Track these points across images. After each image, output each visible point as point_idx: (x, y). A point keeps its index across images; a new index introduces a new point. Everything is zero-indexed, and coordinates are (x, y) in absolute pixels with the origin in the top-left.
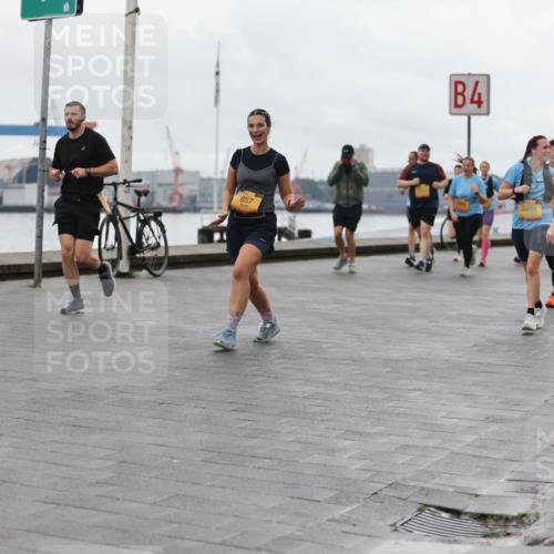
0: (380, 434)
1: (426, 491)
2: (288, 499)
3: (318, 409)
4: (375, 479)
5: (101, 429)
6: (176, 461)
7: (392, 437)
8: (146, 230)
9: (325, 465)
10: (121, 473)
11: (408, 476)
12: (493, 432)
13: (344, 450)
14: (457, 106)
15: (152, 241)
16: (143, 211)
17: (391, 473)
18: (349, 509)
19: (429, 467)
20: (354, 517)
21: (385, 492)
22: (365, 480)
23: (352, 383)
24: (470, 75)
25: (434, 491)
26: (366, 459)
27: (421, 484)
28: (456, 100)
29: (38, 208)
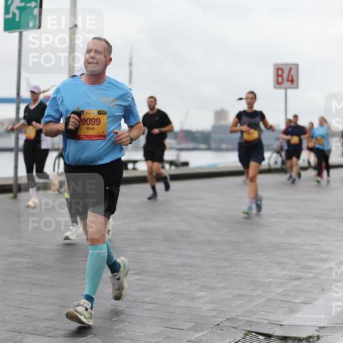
0: (224, 288)
1: (250, 323)
2: (163, 328)
3: (186, 273)
4: (219, 316)
7: (229, 290)
9: (188, 307)
11: (239, 313)
12: (295, 285)
13: (200, 298)
14: (278, 83)
17: (228, 312)
18: (201, 334)
19: (253, 307)
21: (224, 323)
22: (212, 317)
23: (208, 256)
24: (286, 64)
25: (255, 322)
26: (213, 303)
27: (247, 319)
28: (277, 80)
29: (15, 150)
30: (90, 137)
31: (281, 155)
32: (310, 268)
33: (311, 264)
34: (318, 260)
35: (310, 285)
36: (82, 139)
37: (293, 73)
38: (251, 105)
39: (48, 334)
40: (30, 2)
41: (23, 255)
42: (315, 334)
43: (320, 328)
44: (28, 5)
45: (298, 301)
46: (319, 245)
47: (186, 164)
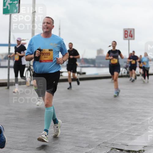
1: (113, 144)
2: (75, 147)
3: (84, 122)
5: (24, 128)
7: (104, 130)
9: (85, 137)
11: (109, 140)
12: (133, 128)
13: (91, 133)
17: (104, 139)
19: (114, 137)
21: (102, 144)
22: (96, 141)
23: (94, 114)
24: (129, 29)
25: (115, 144)
26: (97, 136)
27: (112, 142)
28: (125, 36)
29: (8, 67)
30: (46, 61)
31: (127, 69)
32: (140, 120)
33: (140, 118)
34: (143, 116)
35: (140, 127)
36: (42, 62)
37: (132, 33)
38: (114, 47)
39: (24, 149)
40: (15, 1)
41: (12, 114)
42: (142, 149)
43: (145, 146)
44: (14, 2)
45: (135, 135)
46: (144, 109)
47: (84, 73)
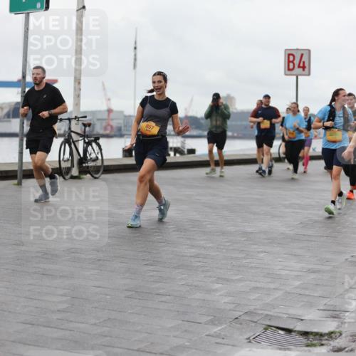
0: (240, 280)
1: (269, 317)
2: (180, 322)
3: (199, 264)
4: (237, 309)
5: (61, 276)
6: (108, 297)
7: (247, 282)
8: (90, 148)
9: (204, 300)
10: (73, 305)
11: (258, 307)
12: (313, 279)
13: (216, 290)
14: (289, 69)
15: (93, 156)
16: (88, 137)
17: (247, 305)
18: (219, 328)
19: (271, 301)
20: (222, 333)
21: (243, 317)
22: (230, 310)
23: (222, 247)
24: (297, 50)
25: (274, 316)
26: (230, 296)
27: (266, 312)
28: (289, 66)
29: (20, 135)
37: (305, 58)
45: (317, 295)
